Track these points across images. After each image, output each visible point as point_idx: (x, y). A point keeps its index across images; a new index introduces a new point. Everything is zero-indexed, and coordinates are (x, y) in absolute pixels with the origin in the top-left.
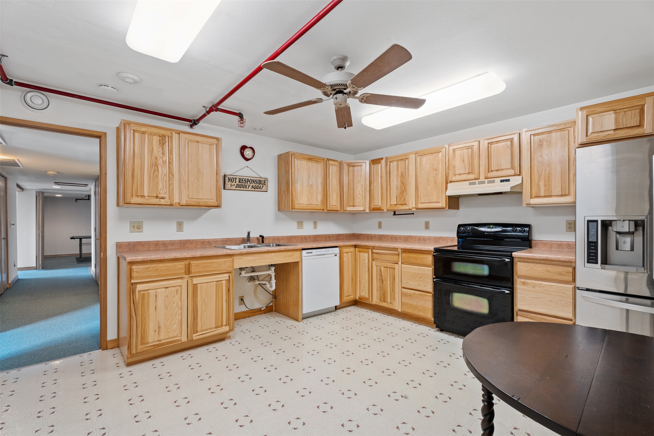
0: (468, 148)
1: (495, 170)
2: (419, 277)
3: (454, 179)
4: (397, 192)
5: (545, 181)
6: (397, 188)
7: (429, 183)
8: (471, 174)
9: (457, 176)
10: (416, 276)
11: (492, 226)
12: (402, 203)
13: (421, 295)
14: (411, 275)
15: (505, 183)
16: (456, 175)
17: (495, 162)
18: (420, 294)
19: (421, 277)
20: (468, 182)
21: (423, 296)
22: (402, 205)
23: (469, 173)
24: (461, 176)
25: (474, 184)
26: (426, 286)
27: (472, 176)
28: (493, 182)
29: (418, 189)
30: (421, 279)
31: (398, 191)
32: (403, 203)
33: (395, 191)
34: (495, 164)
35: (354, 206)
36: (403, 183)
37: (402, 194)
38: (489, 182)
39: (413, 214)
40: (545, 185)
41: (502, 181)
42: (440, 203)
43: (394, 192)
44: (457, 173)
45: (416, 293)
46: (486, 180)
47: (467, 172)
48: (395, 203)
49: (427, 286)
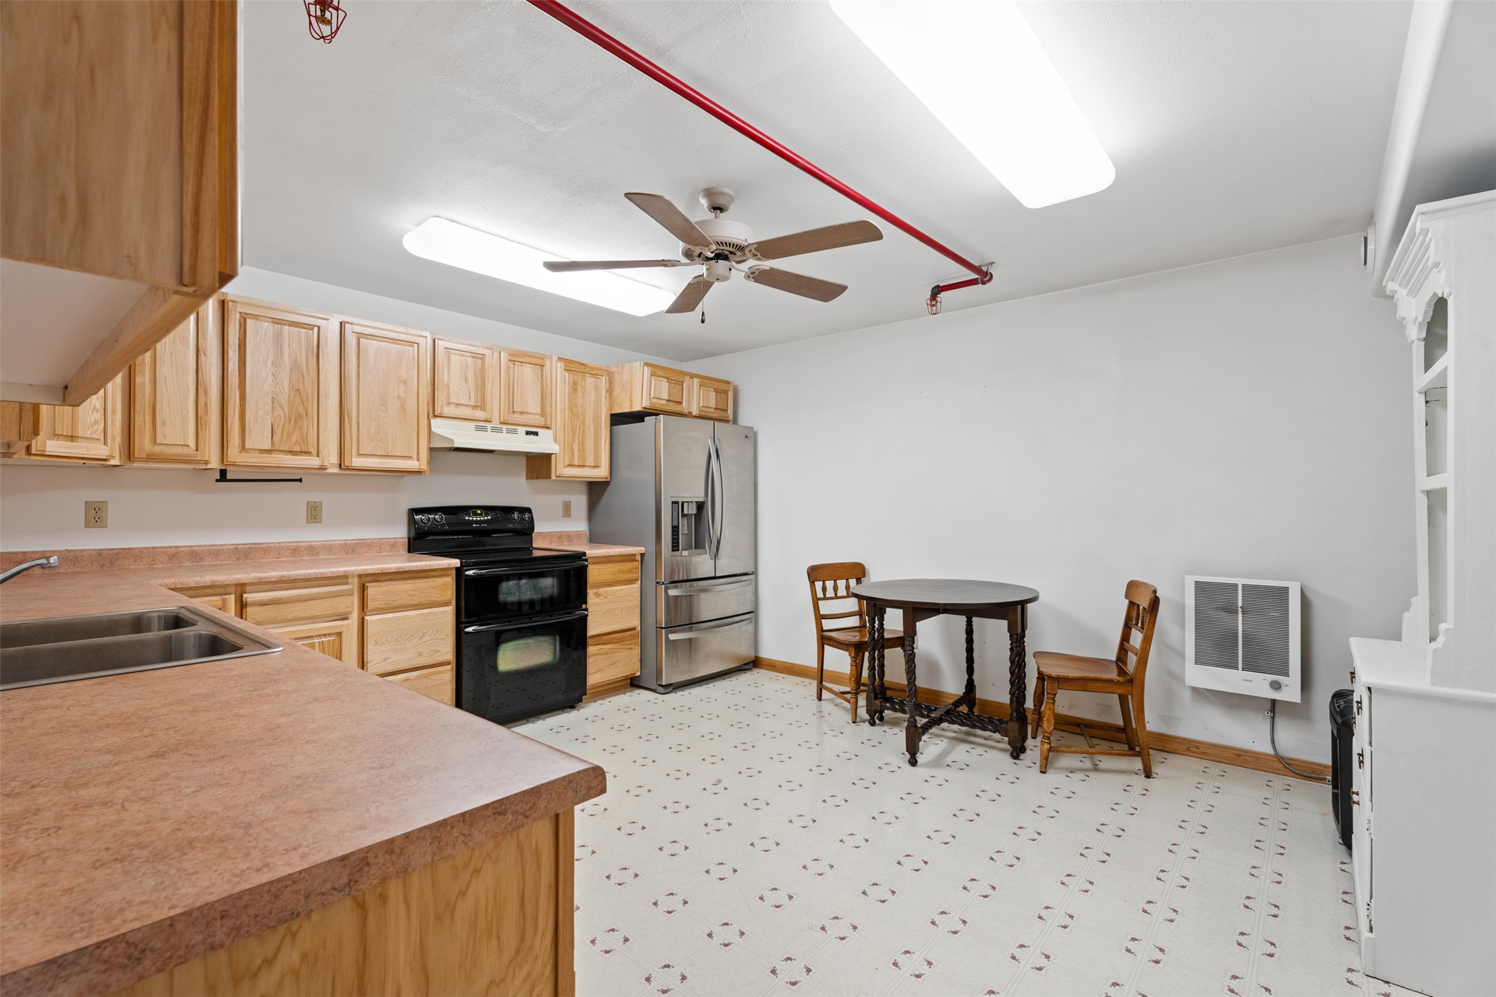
0: (475, 356)
1: (518, 412)
2: (418, 635)
3: (448, 411)
4: (276, 414)
5: (579, 443)
6: (273, 403)
7: (387, 409)
8: (479, 408)
9: (452, 407)
10: (412, 636)
11: (479, 512)
12: (294, 450)
13: (425, 677)
14: (395, 637)
15: (532, 437)
16: (450, 403)
17: (519, 397)
18: (421, 675)
19: (423, 636)
20: (473, 424)
21: (430, 677)
22: (294, 455)
23: (475, 407)
24: (460, 408)
25: (484, 429)
26: (436, 651)
27: (479, 414)
28: (515, 432)
29: (351, 418)
30: (425, 639)
31: (280, 410)
32: (297, 448)
33: (268, 408)
34: (519, 400)
35: (72, 438)
36: (298, 390)
37: (295, 421)
38: (509, 431)
39: (300, 480)
40: (579, 450)
41: (528, 433)
42: (414, 460)
43: (261, 413)
44: (454, 400)
45: (411, 678)
46: (504, 427)
47: (472, 403)
48: (267, 446)
49: (439, 651)
